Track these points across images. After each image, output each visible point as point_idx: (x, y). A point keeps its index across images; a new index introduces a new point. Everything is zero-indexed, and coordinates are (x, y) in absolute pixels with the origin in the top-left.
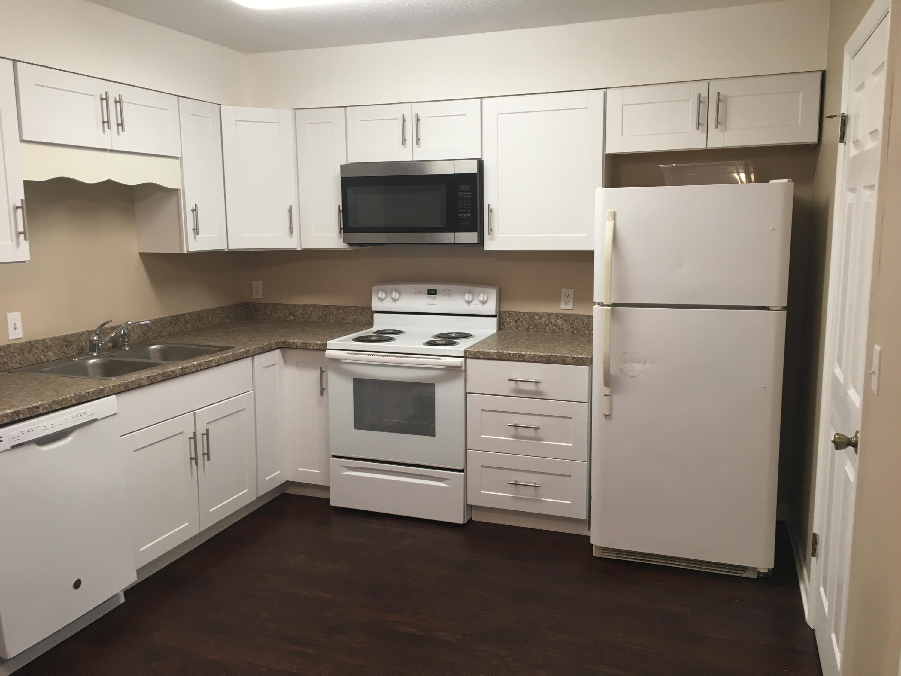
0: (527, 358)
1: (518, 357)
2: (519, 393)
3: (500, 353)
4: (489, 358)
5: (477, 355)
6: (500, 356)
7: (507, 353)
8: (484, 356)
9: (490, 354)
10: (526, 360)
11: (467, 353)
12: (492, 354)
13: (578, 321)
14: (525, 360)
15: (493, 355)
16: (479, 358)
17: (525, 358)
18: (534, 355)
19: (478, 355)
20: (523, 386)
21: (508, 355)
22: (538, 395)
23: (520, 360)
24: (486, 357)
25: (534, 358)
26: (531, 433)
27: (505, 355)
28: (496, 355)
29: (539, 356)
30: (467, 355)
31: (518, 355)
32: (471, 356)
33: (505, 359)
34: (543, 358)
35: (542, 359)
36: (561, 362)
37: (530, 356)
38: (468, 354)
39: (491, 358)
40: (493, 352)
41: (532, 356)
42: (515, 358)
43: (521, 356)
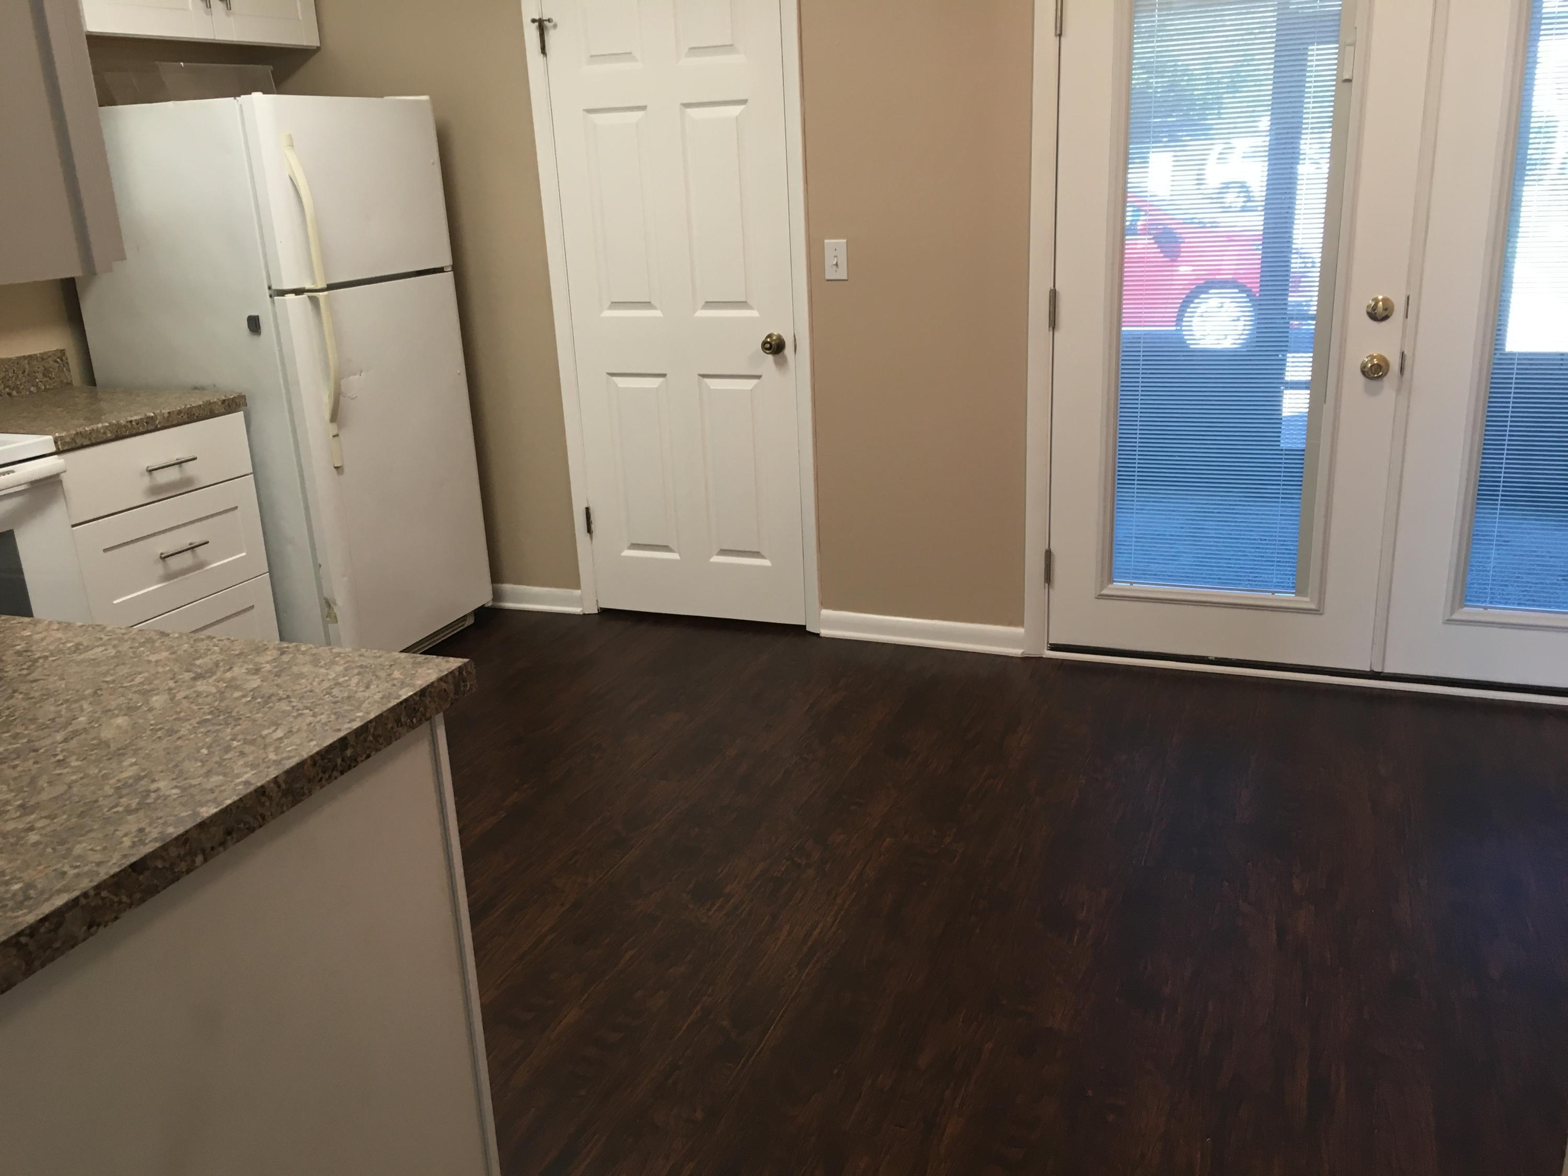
0: (159, 423)
1: (145, 424)
2: (160, 493)
3: (116, 425)
4: (99, 441)
5: (77, 441)
6: (117, 431)
7: (127, 422)
8: (90, 439)
9: (99, 432)
10: (159, 426)
11: (59, 443)
12: (102, 431)
13: (14, 370)
14: (157, 426)
15: (105, 433)
16: (83, 447)
17: (157, 423)
18: (169, 413)
19: (79, 441)
20: (164, 477)
21: (129, 425)
22: (186, 486)
23: (149, 429)
24: (94, 441)
25: (170, 419)
26: (186, 560)
27: (125, 426)
28: (109, 432)
29: (176, 413)
30: (60, 447)
31: (145, 421)
32: (66, 448)
33: (125, 434)
34: (182, 415)
35: (182, 417)
36: (209, 414)
37: (164, 417)
38: (61, 444)
39: (102, 440)
40: (103, 427)
41: (166, 415)
42: (141, 428)
43: (150, 420)
